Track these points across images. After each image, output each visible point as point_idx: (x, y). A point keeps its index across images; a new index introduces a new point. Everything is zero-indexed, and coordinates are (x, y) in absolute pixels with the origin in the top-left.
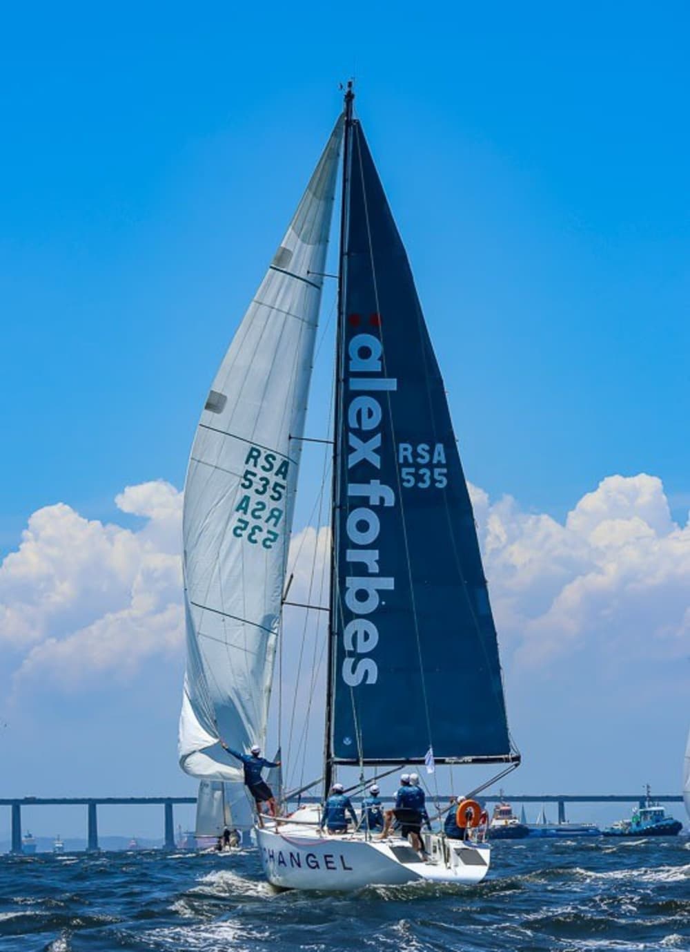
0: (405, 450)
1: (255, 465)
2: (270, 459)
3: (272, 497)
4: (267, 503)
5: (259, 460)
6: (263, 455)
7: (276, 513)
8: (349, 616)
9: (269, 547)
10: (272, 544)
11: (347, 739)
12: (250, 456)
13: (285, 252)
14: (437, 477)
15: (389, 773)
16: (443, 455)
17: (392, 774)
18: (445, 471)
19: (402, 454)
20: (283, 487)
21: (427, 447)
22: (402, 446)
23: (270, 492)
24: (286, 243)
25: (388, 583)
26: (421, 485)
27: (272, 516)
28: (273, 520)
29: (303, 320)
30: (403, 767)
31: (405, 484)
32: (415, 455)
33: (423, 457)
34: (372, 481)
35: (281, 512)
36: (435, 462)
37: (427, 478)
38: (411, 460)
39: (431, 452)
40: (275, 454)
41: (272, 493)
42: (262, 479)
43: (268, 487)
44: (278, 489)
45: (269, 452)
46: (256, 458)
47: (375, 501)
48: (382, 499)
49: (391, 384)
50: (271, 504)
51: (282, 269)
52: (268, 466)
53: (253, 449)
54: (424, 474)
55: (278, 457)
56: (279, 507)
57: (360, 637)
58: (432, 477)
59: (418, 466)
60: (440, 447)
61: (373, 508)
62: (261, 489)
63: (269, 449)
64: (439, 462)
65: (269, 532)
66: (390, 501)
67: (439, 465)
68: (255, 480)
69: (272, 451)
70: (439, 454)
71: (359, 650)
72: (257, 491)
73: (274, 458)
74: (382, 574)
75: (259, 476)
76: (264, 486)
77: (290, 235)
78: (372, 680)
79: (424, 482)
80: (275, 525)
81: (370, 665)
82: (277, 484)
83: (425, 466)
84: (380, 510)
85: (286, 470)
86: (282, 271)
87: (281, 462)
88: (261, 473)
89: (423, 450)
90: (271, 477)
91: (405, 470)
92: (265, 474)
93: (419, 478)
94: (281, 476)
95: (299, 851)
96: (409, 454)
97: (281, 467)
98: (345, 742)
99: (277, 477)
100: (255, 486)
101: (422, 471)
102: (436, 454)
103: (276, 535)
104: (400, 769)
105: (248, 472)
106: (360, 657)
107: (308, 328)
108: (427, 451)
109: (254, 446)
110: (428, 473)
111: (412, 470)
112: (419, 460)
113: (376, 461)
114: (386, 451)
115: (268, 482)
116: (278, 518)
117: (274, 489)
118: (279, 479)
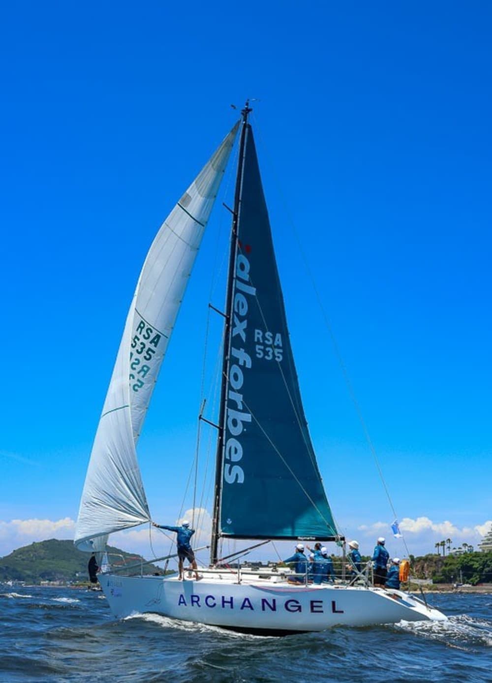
0: (258, 334)
1: (140, 333)
2: (149, 331)
3: (145, 357)
4: (141, 360)
5: (143, 330)
6: (146, 328)
7: (145, 369)
8: (229, 436)
9: (136, 391)
10: (138, 389)
11: (229, 520)
12: (140, 326)
13: (188, 197)
14: (277, 355)
15: (259, 545)
16: (280, 340)
17: (262, 546)
18: (281, 351)
19: (256, 336)
20: (154, 352)
21: (271, 334)
22: (257, 331)
23: (144, 353)
24: (189, 192)
25: (248, 417)
26: (266, 357)
27: (142, 370)
28: (142, 373)
29: (188, 244)
30: (269, 541)
31: (258, 355)
32: (264, 338)
33: (269, 340)
34: (241, 349)
35: (149, 368)
36: (276, 344)
37: (270, 353)
38: (261, 341)
39: (274, 338)
40: (152, 328)
41: (146, 355)
42: (142, 343)
43: (144, 349)
44: (150, 352)
45: (149, 327)
46: (142, 328)
47: (241, 363)
48: (245, 362)
49: (252, 291)
50: (143, 362)
51: (183, 207)
52: (147, 336)
53: (142, 322)
54: (269, 351)
55: (154, 331)
56: (148, 365)
57: (233, 451)
58: (273, 354)
59: (266, 346)
60: (278, 336)
61: (240, 366)
62: (140, 350)
63: (150, 325)
64: (278, 345)
65: (138, 380)
66: (249, 365)
67: (278, 347)
68: (138, 343)
69: (151, 326)
70: (278, 340)
71: (233, 460)
72: (137, 351)
73: (151, 332)
74: (244, 411)
75: (141, 341)
76: (142, 349)
77: (193, 187)
78: (241, 480)
79: (269, 356)
80: (143, 376)
81: (238, 470)
82: (150, 349)
83: (270, 346)
84: (243, 368)
85: (158, 341)
86: (183, 209)
87: (155, 335)
88: (142, 340)
89: (269, 335)
90: (147, 343)
91: (258, 347)
92: (145, 341)
93: (266, 353)
94: (153, 344)
95: (276, 597)
96: (260, 336)
97: (154, 339)
98: (228, 522)
99: (151, 345)
100: (137, 348)
101: (267, 349)
102: (276, 339)
103: (142, 384)
104: (267, 542)
105: (136, 337)
106: (233, 464)
107: (191, 250)
108: (271, 337)
109: (143, 321)
110: (271, 351)
111: (262, 347)
112: (266, 342)
113: (244, 336)
114: (249, 331)
115: (144, 347)
116: (146, 372)
117: (147, 352)
118: (152, 346)
